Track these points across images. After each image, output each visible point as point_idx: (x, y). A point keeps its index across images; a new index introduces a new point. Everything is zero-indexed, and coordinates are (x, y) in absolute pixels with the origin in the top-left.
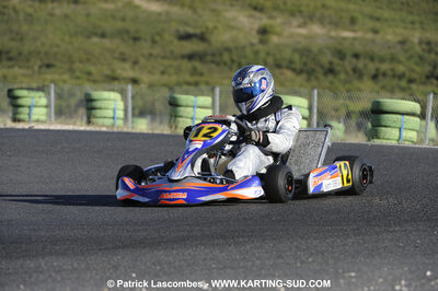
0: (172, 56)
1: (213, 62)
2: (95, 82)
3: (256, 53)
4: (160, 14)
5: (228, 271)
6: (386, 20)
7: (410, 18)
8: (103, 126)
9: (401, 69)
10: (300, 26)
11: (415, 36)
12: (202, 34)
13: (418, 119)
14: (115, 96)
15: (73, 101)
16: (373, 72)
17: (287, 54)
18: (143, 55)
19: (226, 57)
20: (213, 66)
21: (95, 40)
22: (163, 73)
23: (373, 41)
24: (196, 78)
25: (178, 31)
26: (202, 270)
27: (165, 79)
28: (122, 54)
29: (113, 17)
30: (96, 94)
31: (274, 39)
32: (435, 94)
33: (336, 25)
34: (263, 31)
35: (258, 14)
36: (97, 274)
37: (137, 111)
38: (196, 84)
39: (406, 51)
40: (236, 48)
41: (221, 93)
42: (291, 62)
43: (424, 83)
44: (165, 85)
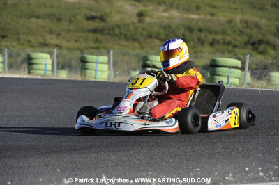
0: (83, 30)
1: (108, 34)
2: (33, 47)
3: (136, 28)
4: (74, 4)
5: (119, 167)
6: (219, 8)
7: (235, 6)
8: (39, 75)
9: (228, 38)
10: (164, 11)
11: (238, 18)
12: (102, 16)
13: (239, 71)
14: (46, 56)
15: (19, 59)
16: (211, 40)
17: (156, 29)
18: (64, 30)
19: (117, 31)
20: (109, 37)
21: (33, 20)
22: (76, 41)
23: (211, 21)
24: (98, 45)
25: (86, 15)
26: (102, 167)
27: (78, 45)
28: (50, 29)
29: (45, 6)
30: (34, 55)
31: (148, 20)
32: (250, 54)
33: (187, 10)
34: (141, 15)
35: (137, 4)
36: (35, 170)
37: (60, 66)
38: (98, 48)
39: (232, 27)
40: (124, 25)
41: (114, 53)
42: (158, 34)
43: (243, 48)
44: (78, 49)
